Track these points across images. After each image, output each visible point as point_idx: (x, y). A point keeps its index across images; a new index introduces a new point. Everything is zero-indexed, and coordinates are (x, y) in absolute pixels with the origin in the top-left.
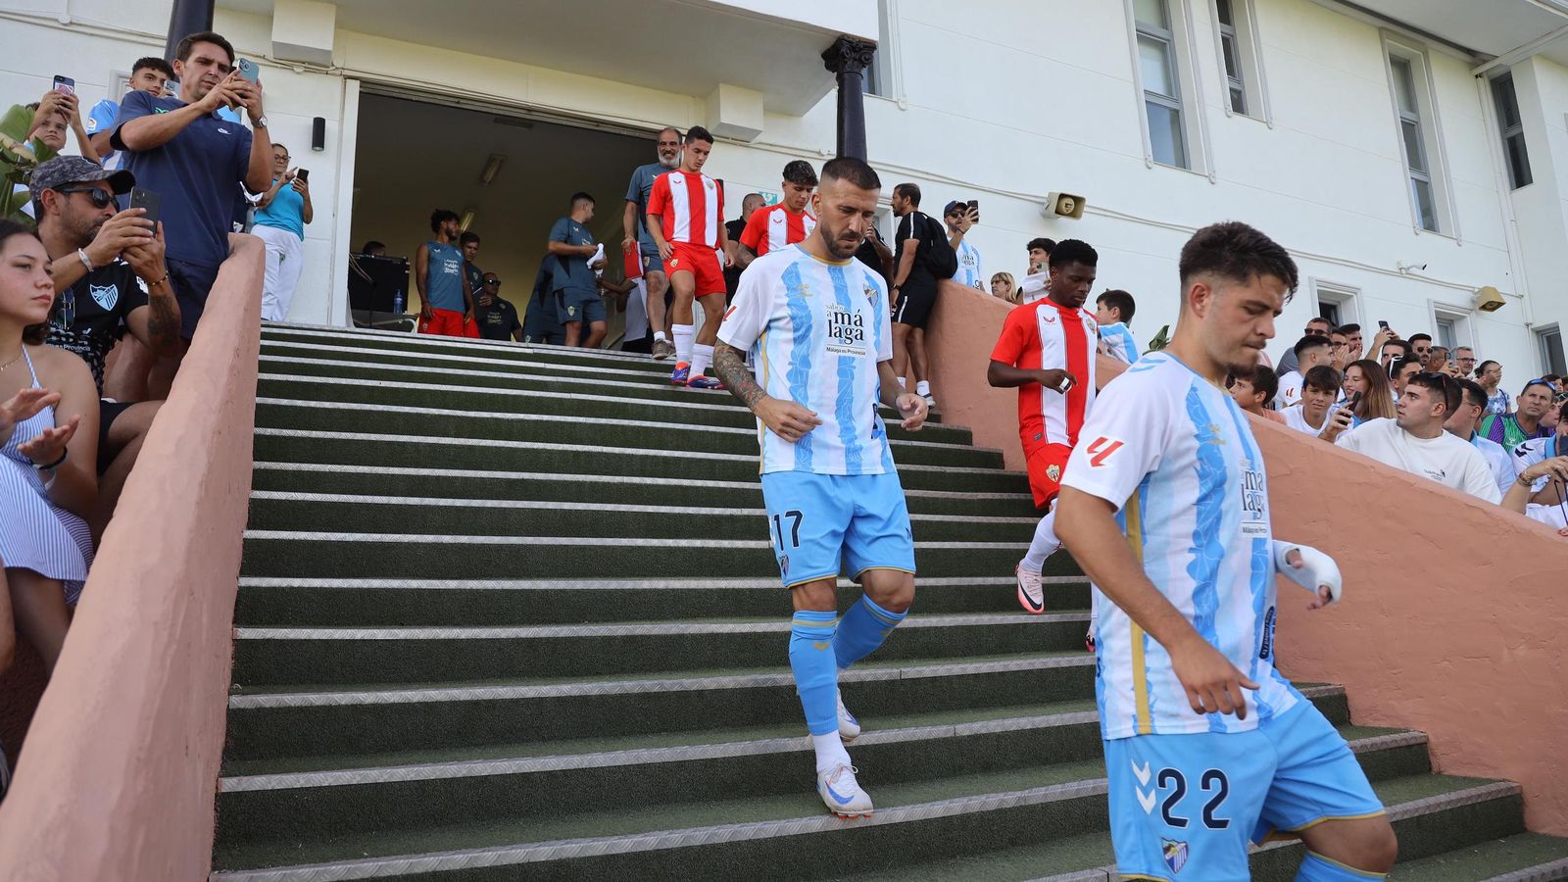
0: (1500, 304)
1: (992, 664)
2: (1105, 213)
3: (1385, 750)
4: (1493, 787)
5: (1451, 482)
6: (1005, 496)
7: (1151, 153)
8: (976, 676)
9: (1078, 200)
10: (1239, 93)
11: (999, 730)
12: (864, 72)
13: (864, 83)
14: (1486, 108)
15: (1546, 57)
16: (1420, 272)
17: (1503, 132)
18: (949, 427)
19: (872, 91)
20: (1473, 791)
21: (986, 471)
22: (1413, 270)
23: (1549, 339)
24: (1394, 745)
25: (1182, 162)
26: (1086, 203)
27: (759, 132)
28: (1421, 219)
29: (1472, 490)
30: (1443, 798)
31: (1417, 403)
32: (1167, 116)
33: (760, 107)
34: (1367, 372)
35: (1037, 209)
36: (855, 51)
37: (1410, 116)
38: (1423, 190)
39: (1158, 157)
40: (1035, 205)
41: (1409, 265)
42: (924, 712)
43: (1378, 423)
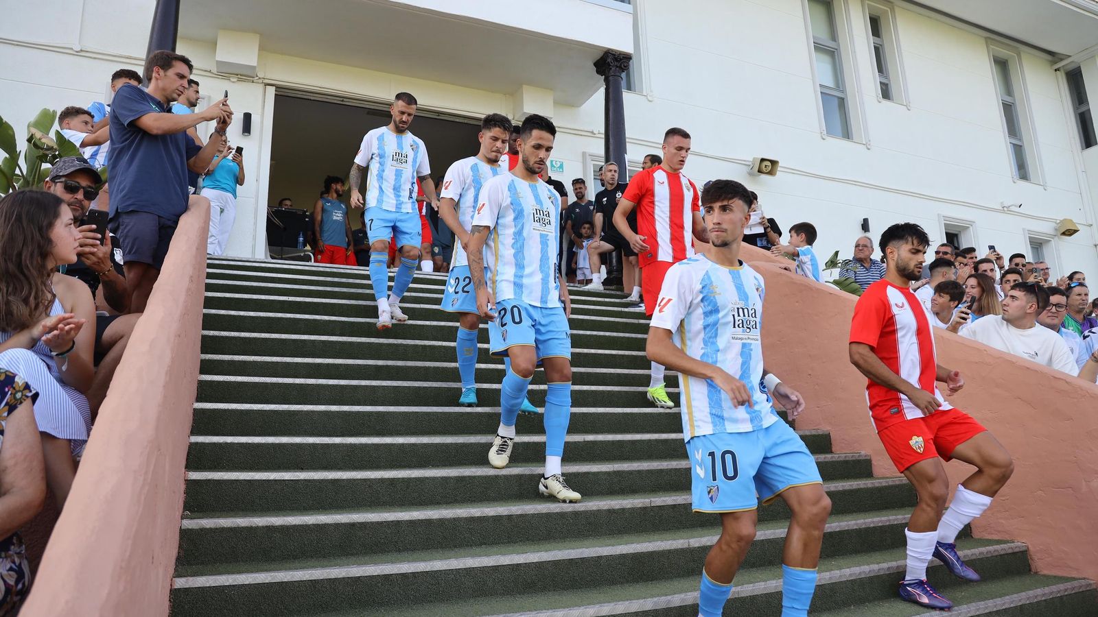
0: (1076, 231)
2: (793, 171)
3: (996, 556)
4: (1075, 583)
5: (1042, 360)
7: (825, 129)
9: (774, 163)
10: (886, 85)
12: (623, 75)
13: (623, 83)
14: (1063, 94)
16: (1017, 209)
17: (1075, 109)
19: (629, 88)
20: (1062, 587)
22: (1013, 208)
24: (1002, 553)
25: (847, 134)
26: (780, 164)
28: (1017, 172)
29: (1057, 366)
30: (1039, 591)
31: (1017, 303)
32: (836, 102)
33: (551, 102)
34: (981, 283)
35: (744, 170)
36: (617, 61)
37: (1008, 99)
38: (1019, 151)
39: (830, 131)
40: (744, 166)
41: (1009, 204)
42: (667, 531)
43: (989, 319)
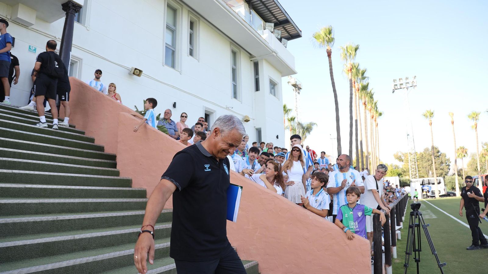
0: (249, 121)
1: (90, 215)
2: (149, 77)
6: (103, 161)
7: (164, 62)
8: (84, 219)
9: (140, 71)
10: (192, 50)
11: (89, 237)
12: (77, 14)
13: (76, 18)
14: (252, 69)
15: (266, 60)
16: (231, 109)
17: (255, 76)
18: (87, 137)
19: (78, 21)
21: (98, 152)
22: (230, 108)
23: (259, 131)
25: (173, 66)
26: (143, 72)
27: (33, 25)
28: (233, 95)
32: (171, 52)
33: (35, 16)
35: (128, 72)
36: (74, 7)
37: (234, 67)
38: (235, 87)
39: (166, 64)
40: (127, 70)
42: (64, 231)
